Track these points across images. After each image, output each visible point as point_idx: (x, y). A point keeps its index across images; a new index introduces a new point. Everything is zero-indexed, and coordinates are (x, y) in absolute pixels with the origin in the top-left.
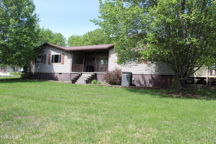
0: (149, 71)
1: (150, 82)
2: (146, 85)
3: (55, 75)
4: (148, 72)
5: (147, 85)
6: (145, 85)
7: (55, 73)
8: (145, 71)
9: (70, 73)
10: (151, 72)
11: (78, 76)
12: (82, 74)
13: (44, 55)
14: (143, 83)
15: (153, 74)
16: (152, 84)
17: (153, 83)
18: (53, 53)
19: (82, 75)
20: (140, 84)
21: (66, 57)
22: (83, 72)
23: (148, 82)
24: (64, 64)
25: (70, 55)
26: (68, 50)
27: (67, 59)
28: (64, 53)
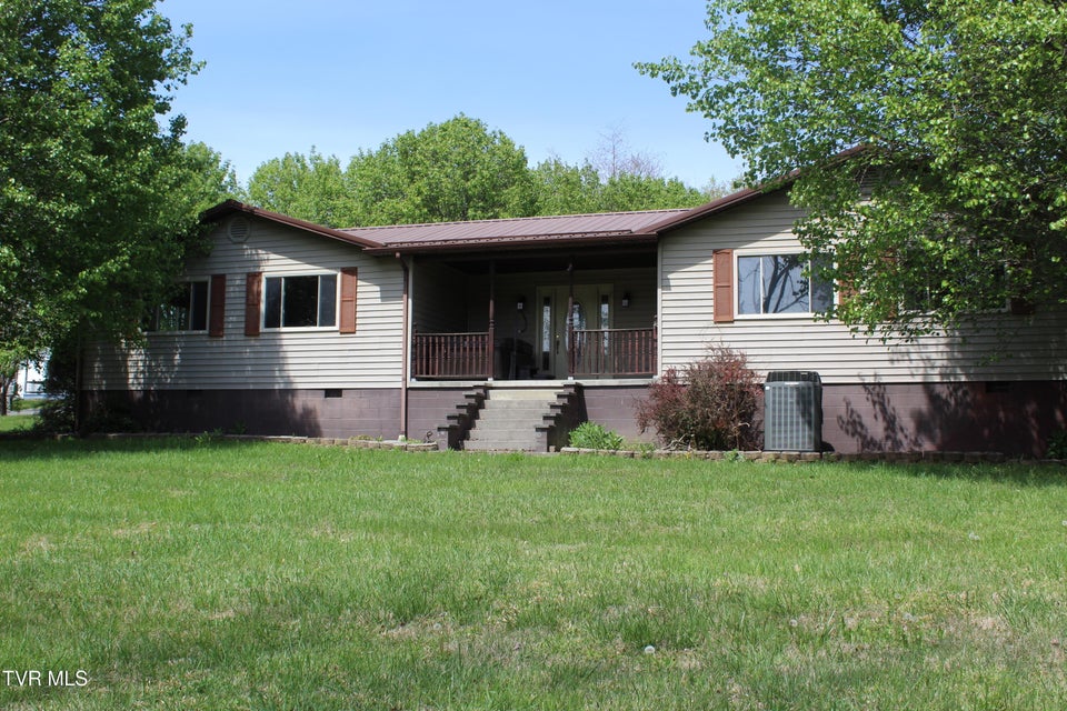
0: (914, 364)
1: (922, 424)
2: (897, 444)
3: (299, 403)
4: (907, 372)
5: (905, 442)
6: (889, 443)
7: (293, 392)
8: (888, 364)
9: (400, 385)
10: (921, 371)
11: (473, 401)
12: (487, 388)
13: (209, 279)
14: (876, 429)
15: (937, 379)
16: (932, 439)
17: (938, 432)
18: (279, 266)
19: (486, 397)
20: (864, 437)
21: (368, 292)
22: (491, 382)
23: (907, 423)
24: (358, 334)
25: (401, 280)
26: (387, 244)
27: (379, 301)
28: (356, 268)
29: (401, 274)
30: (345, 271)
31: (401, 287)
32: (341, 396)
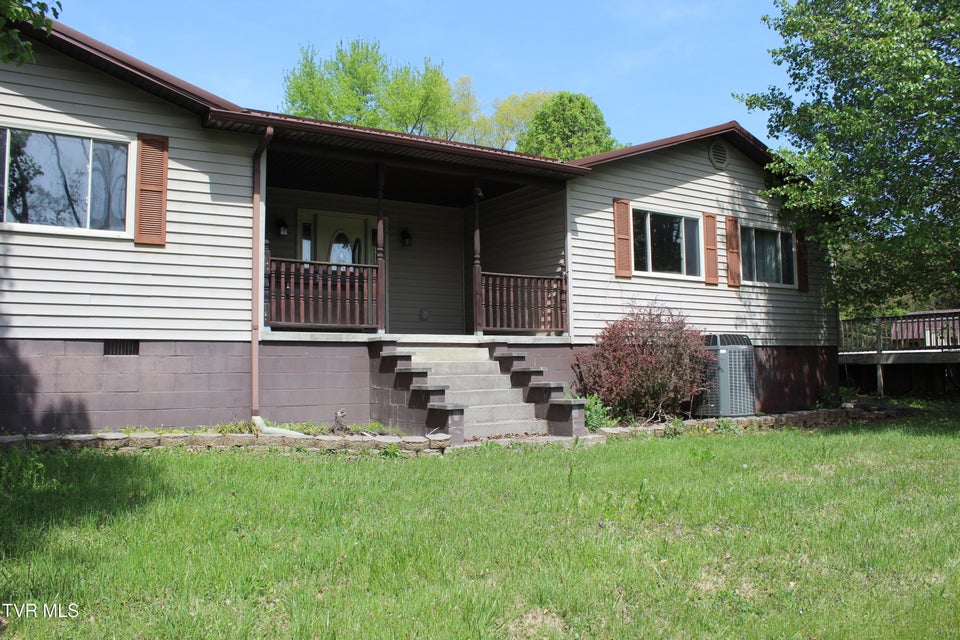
15: (760, 343)
21: (186, 181)
24: (169, 248)
25: (248, 172)
26: (250, 111)
27: (208, 199)
28: (167, 138)
29: (247, 162)
30: (146, 140)
31: (248, 182)
32: (136, 352)
